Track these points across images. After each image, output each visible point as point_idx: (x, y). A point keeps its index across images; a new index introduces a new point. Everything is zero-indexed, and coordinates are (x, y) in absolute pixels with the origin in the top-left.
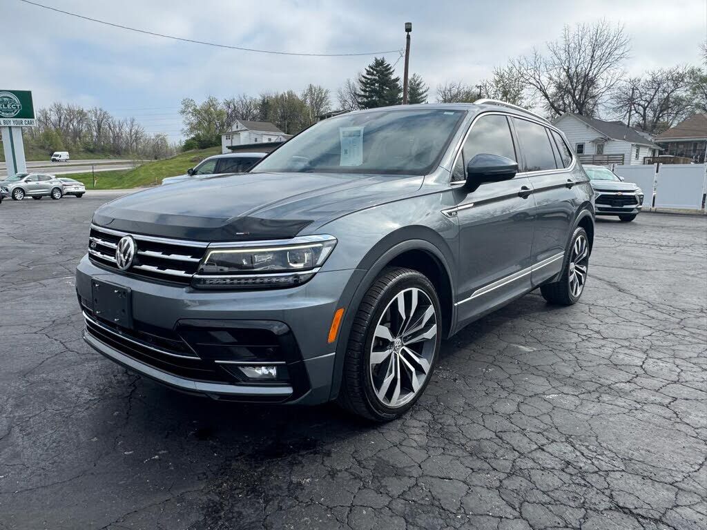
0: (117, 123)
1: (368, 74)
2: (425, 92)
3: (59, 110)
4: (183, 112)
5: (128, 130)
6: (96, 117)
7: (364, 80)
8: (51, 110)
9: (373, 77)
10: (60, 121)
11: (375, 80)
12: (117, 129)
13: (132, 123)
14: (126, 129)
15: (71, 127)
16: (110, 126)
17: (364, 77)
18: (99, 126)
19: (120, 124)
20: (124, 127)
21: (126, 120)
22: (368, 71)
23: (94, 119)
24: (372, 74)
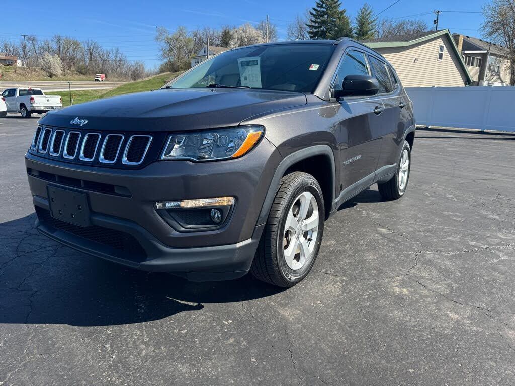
0: (105, 52)
1: (318, 6)
2: (374, 20)
3: (59, 40)
4: (157, 39)
5: (114, 58)
6: (88, 46)
7: (314, 12)
8: (52, 41)
9: (322, 9)
10: (60, 50)
11: (323, 11)
12: (105, 57)
13: (117, 52)
14: (112, 57)
15: (68, 54)
16: (99, 54)
17: (314, 9)
18: (91, 54)
19: (107, 53)
20: (111, 55)
21: (112, 50)
22: (318, 3)
23: (86, 48)
24: (322, 6)
